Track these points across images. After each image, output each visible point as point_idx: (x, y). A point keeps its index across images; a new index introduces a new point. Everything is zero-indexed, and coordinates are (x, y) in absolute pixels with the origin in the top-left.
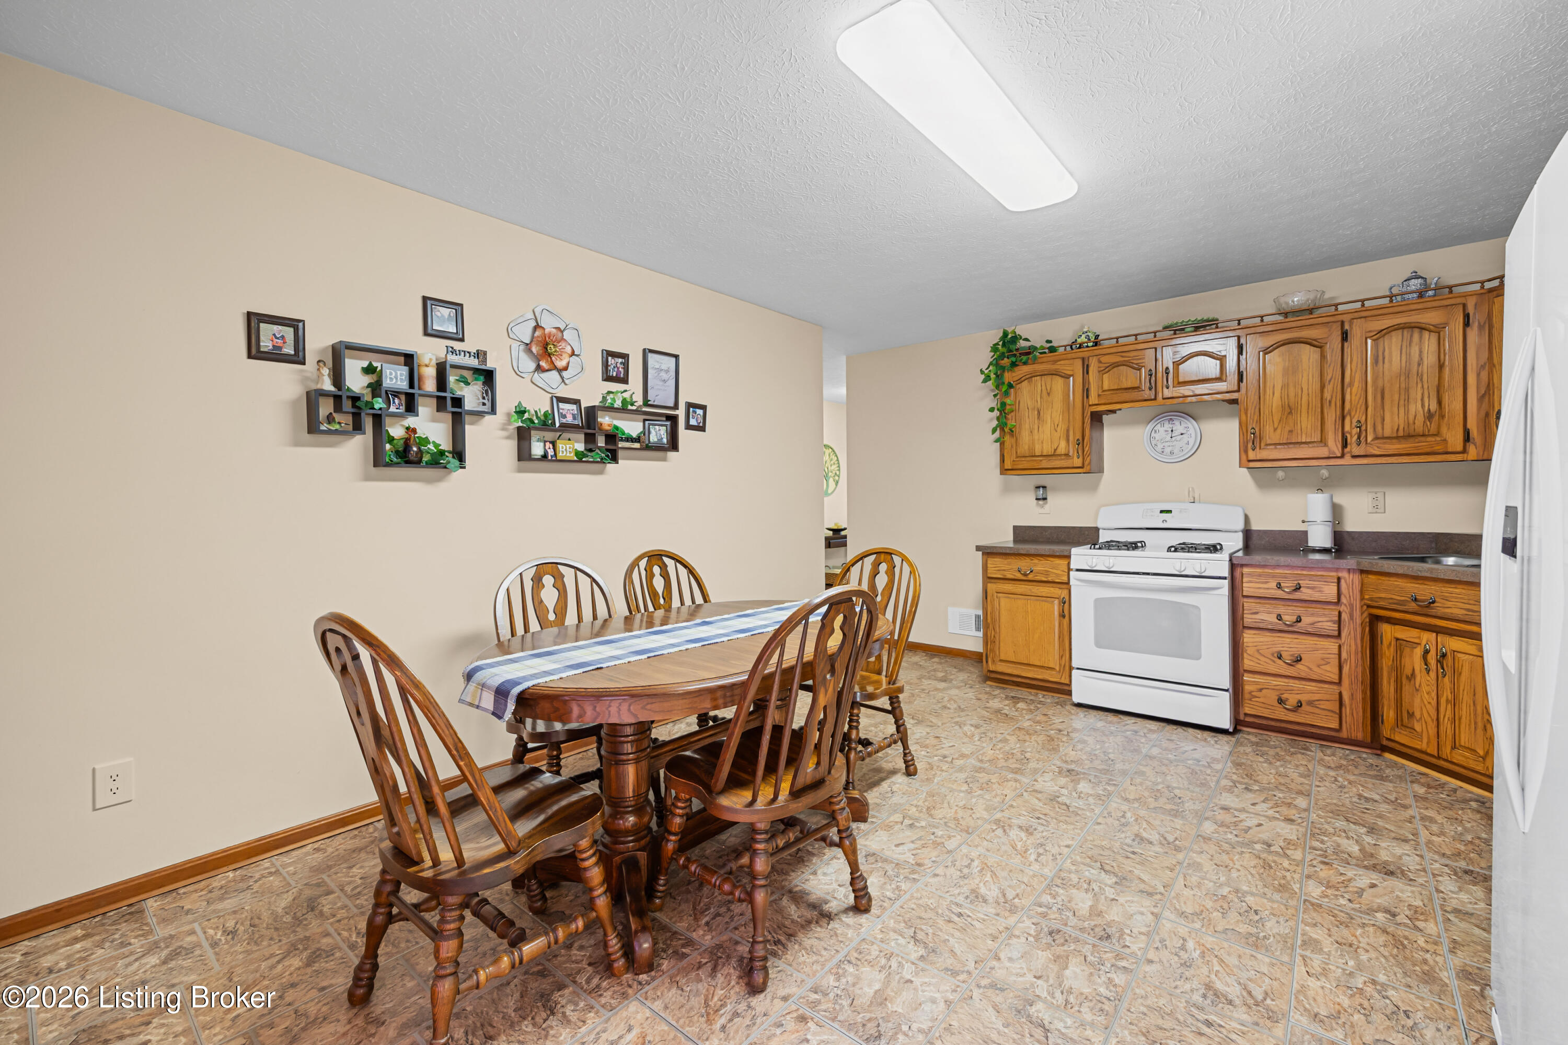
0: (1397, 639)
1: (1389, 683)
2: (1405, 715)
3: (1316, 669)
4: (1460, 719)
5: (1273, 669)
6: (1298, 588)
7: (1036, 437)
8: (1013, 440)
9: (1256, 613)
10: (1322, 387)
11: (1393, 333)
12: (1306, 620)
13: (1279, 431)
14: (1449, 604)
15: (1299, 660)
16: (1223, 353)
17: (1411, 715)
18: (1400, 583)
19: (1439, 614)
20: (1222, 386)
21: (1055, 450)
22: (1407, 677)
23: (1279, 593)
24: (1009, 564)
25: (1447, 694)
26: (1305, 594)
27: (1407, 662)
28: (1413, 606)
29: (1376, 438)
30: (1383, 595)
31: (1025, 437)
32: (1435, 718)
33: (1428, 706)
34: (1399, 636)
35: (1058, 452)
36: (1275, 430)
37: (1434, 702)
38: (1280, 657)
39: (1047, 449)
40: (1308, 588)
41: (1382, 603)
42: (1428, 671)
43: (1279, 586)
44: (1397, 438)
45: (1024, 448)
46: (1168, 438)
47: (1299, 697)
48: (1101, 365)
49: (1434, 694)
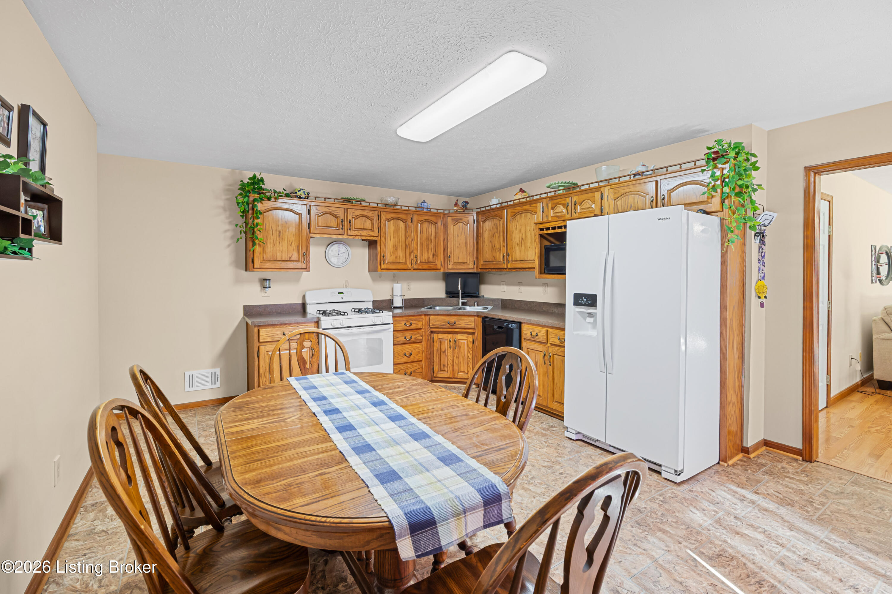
0: (439, 339)
1: (436, 356)
2: (442, 366)
3: (416, 357)
4: (460, 362)
5: (403, 361)
6: (411, 325)
7: (278, 249)
8: (261, 249)
9: (398, 338)
10: (406, 240)
11: (425, 223)
12: (413, 337)
13: (392, 256)
14: (460, 323)
15: (411, 355)
16: (373, 218)
17: (444, 366)
18: (443, 317)
19: (457, 327)
20: (371, 233)
21: (290, 258)
22: (443, 352)
23: (405, 328)
24: (276, 331)
25: (456, 355)
26: (414, 326)
27: (443, 347)
28: (448, 326)
29: (421, 262)
30: (437, 323)
31: (270, 248)
32: (452, 364)
33: (450, 361)
34: (440, 337)
35: (292, 259)
36: (391, 256)
37: (452, 359)
38: (405, 355)
39: (285, 257)
40: (414, 324)
41: (437, 326)
42: (450, 348)
43: (405, 325)
44: (426, 262)
45: (269, 255)
46: (337, 255)
47: (411, 370)
48: (317, 211)
49: (452, 356)
